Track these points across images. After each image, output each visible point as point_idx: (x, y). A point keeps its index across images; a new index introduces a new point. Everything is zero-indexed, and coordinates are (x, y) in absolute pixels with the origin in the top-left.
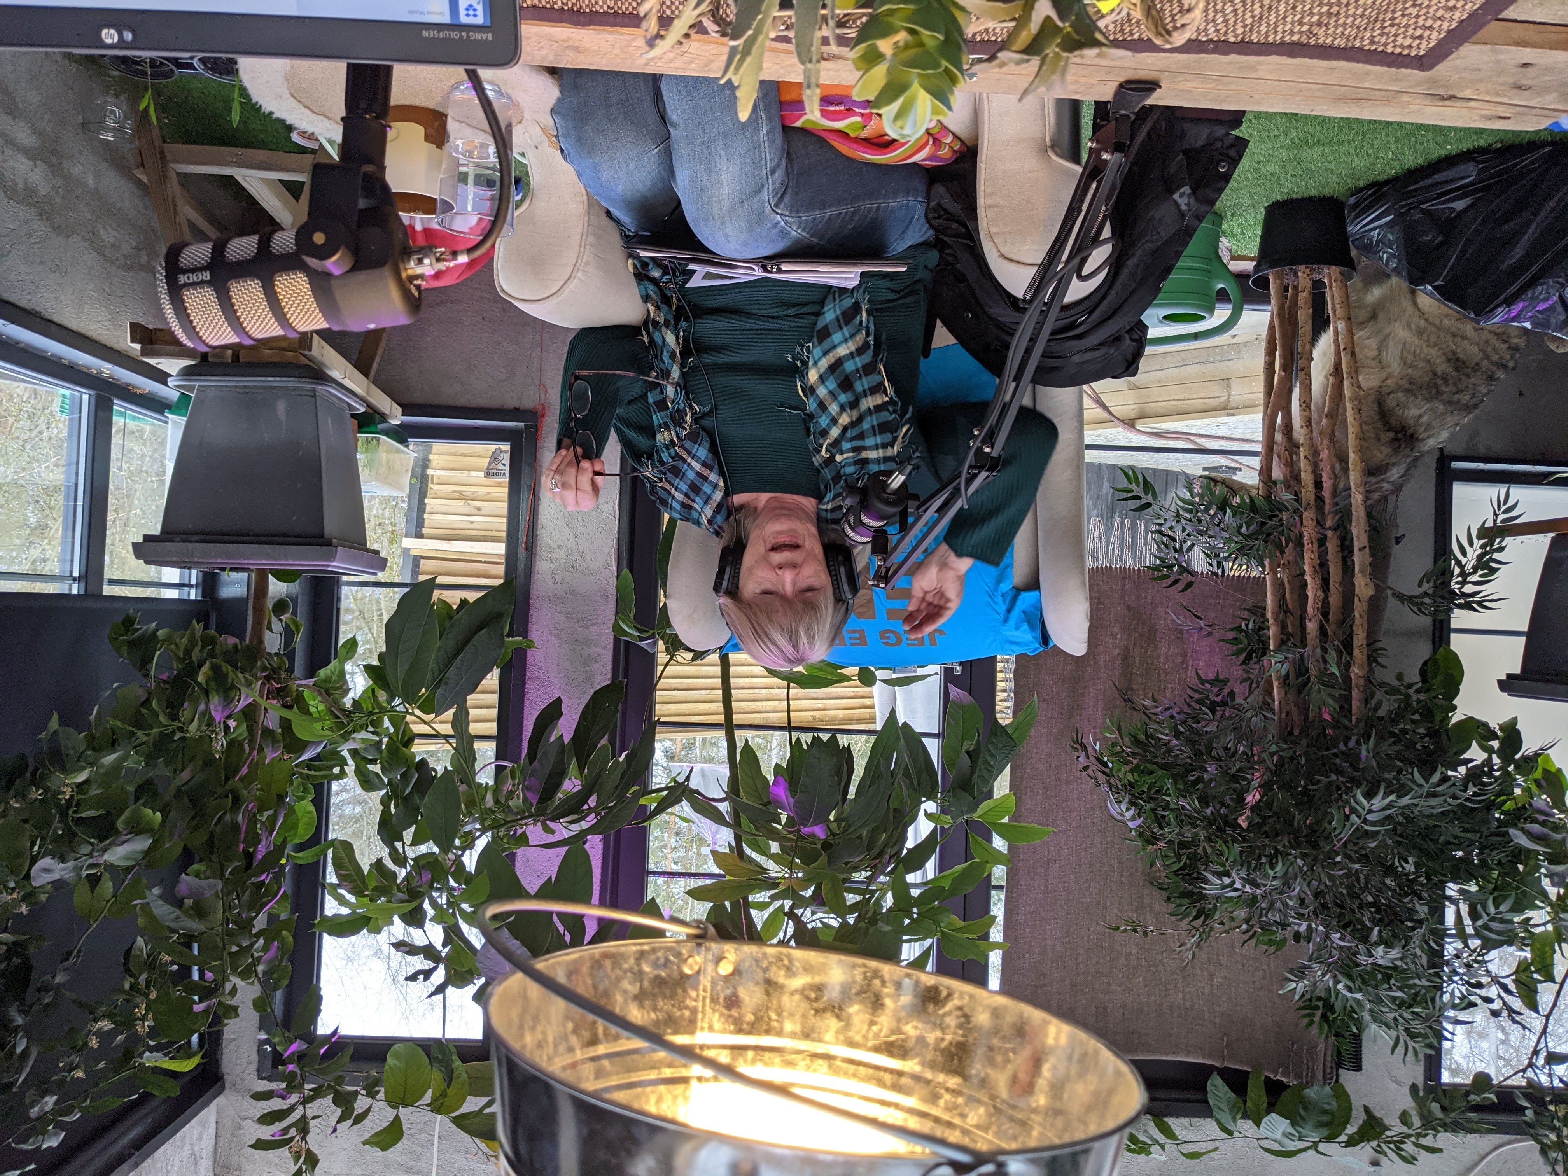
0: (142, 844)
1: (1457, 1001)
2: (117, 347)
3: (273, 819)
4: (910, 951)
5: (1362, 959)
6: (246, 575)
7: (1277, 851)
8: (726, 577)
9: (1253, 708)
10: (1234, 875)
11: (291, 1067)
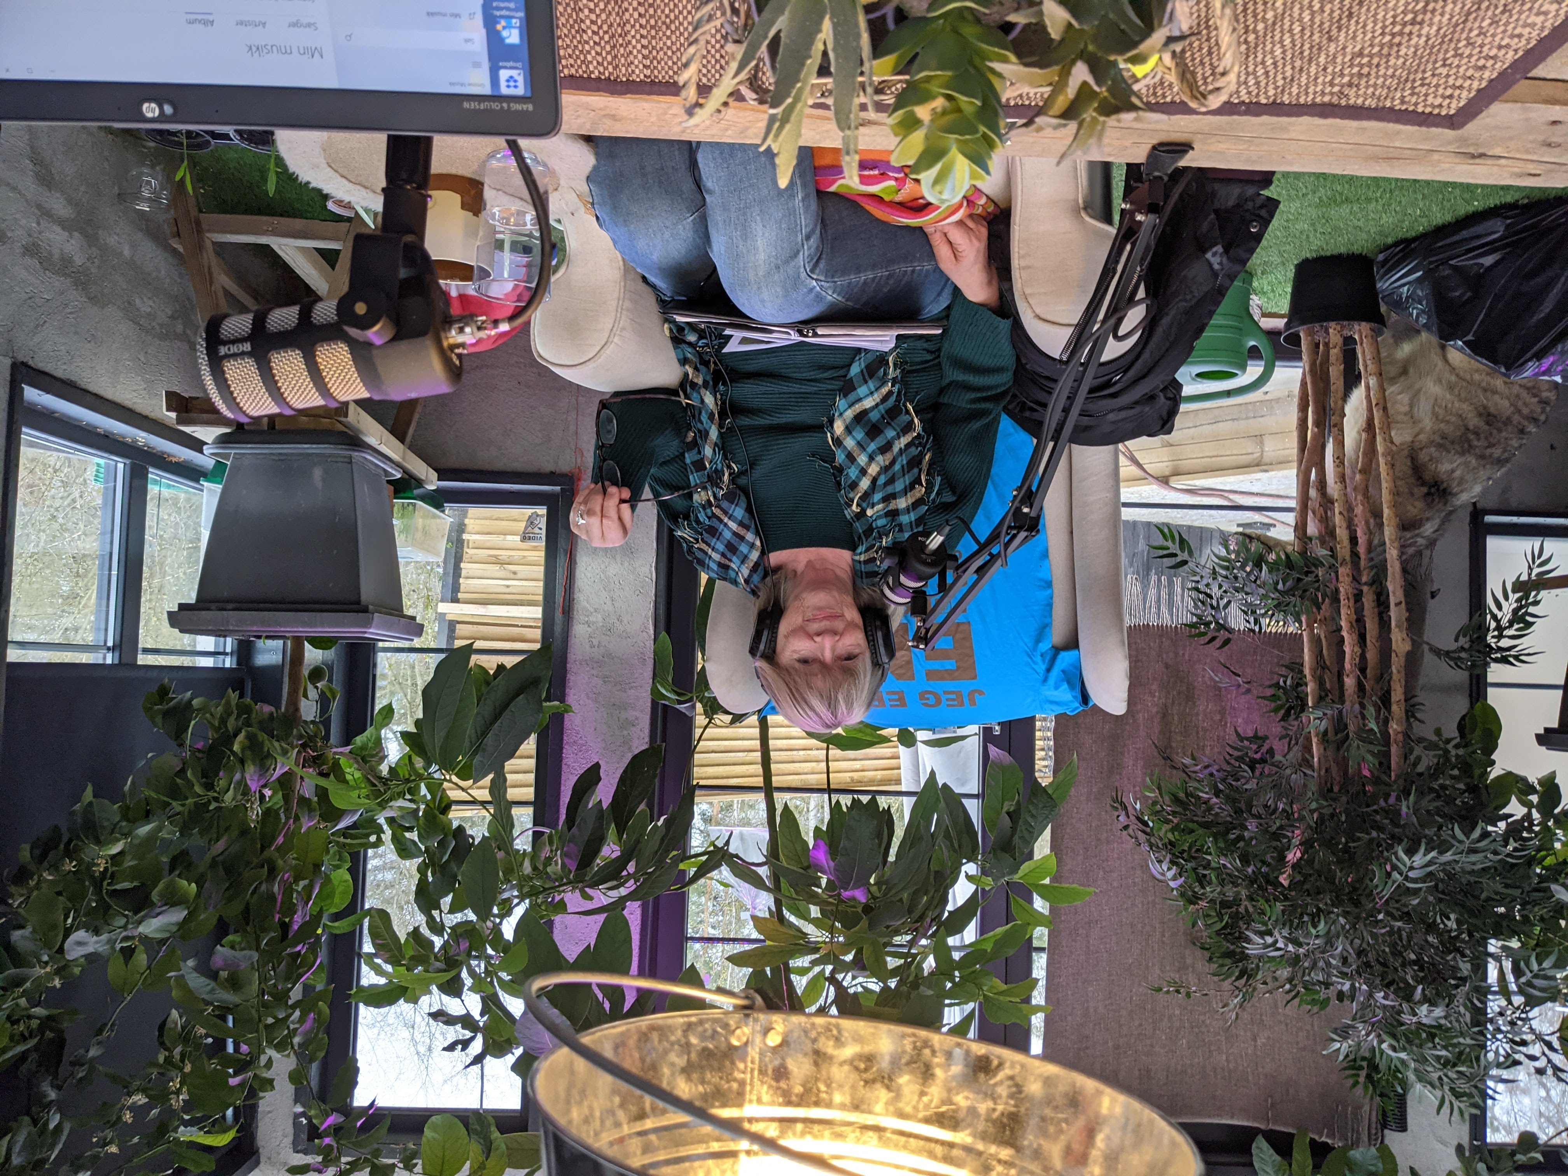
0: (177, 915)
1: (1502, 1059)
2: (152, 415)
3: (309, 888)
4: (952, 1015)
5: (1406, 1018)
6: (281, 642)
7: (1319, 910)
8: (764, 639)
9: (1292, 765)
10: (1276, 933)
11: (327, 1141)
